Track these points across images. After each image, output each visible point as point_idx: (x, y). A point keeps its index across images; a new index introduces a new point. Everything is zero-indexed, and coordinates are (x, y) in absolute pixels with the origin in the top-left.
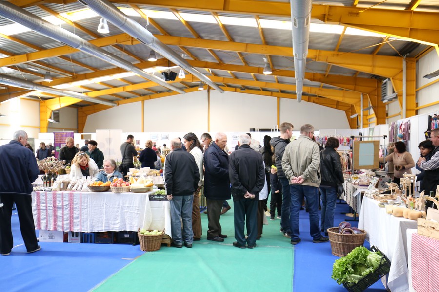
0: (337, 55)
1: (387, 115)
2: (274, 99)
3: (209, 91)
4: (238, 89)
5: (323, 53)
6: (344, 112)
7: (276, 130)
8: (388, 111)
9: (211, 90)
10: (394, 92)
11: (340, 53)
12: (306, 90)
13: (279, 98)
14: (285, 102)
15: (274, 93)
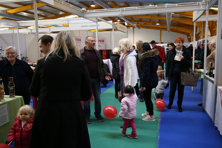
0: (181, 19)
1: (199, 37)
2: (159, 31)
3: (134, 29)
4: (145, 27)
5: (177, 19)
6: (186, 36)
7: (160, 43)
8: (200, 36)
9: (135, 28)
10: (199, 31)
11: (182, 19)
12: (171, 28)
13: (161, 31)
14: (163, 32)
15: (159, 29)
